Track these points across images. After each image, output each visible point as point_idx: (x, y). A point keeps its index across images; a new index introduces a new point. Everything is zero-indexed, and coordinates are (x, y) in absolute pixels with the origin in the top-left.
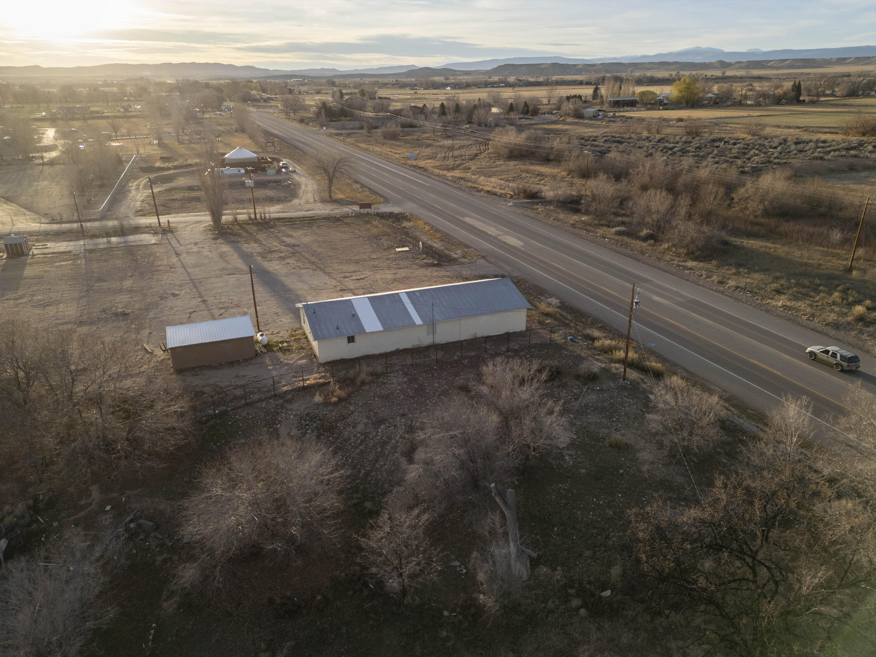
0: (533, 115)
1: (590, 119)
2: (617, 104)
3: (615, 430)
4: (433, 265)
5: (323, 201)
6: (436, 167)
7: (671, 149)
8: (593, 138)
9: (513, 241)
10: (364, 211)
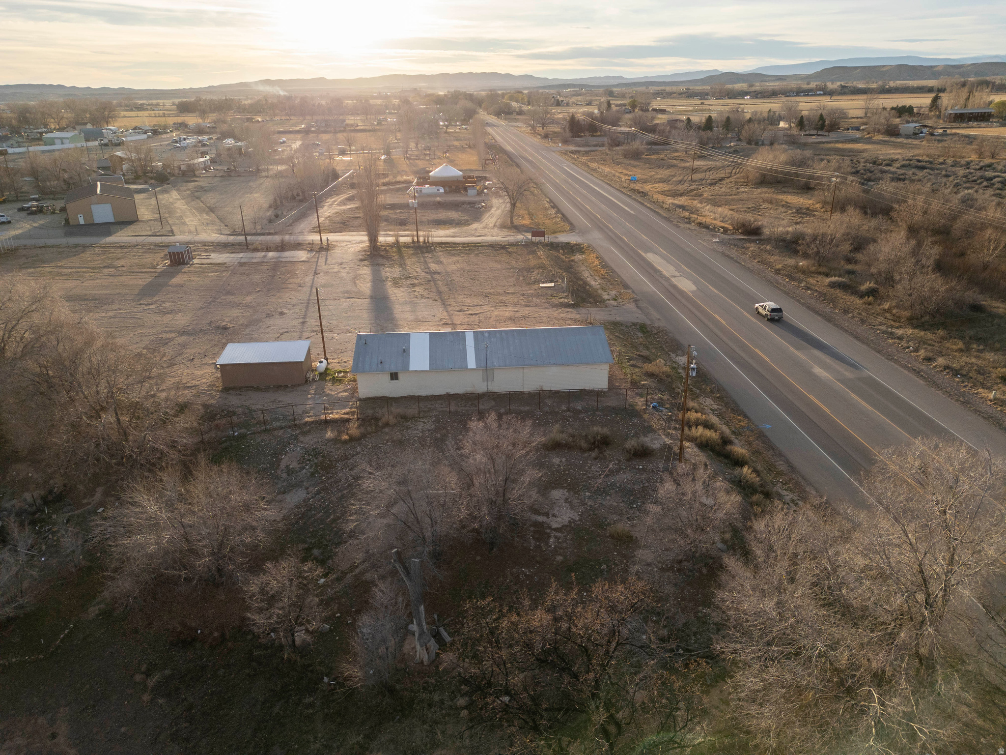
0: (829, 131)
1: (908, 137)
2: (961, 118)
3: (628, 518)
4: (568, 305)
5: (503, 226)
6: (664, 193)
7: (991, 179)
8: (887, 162)
9: (686, 285)
10: (536, 239)
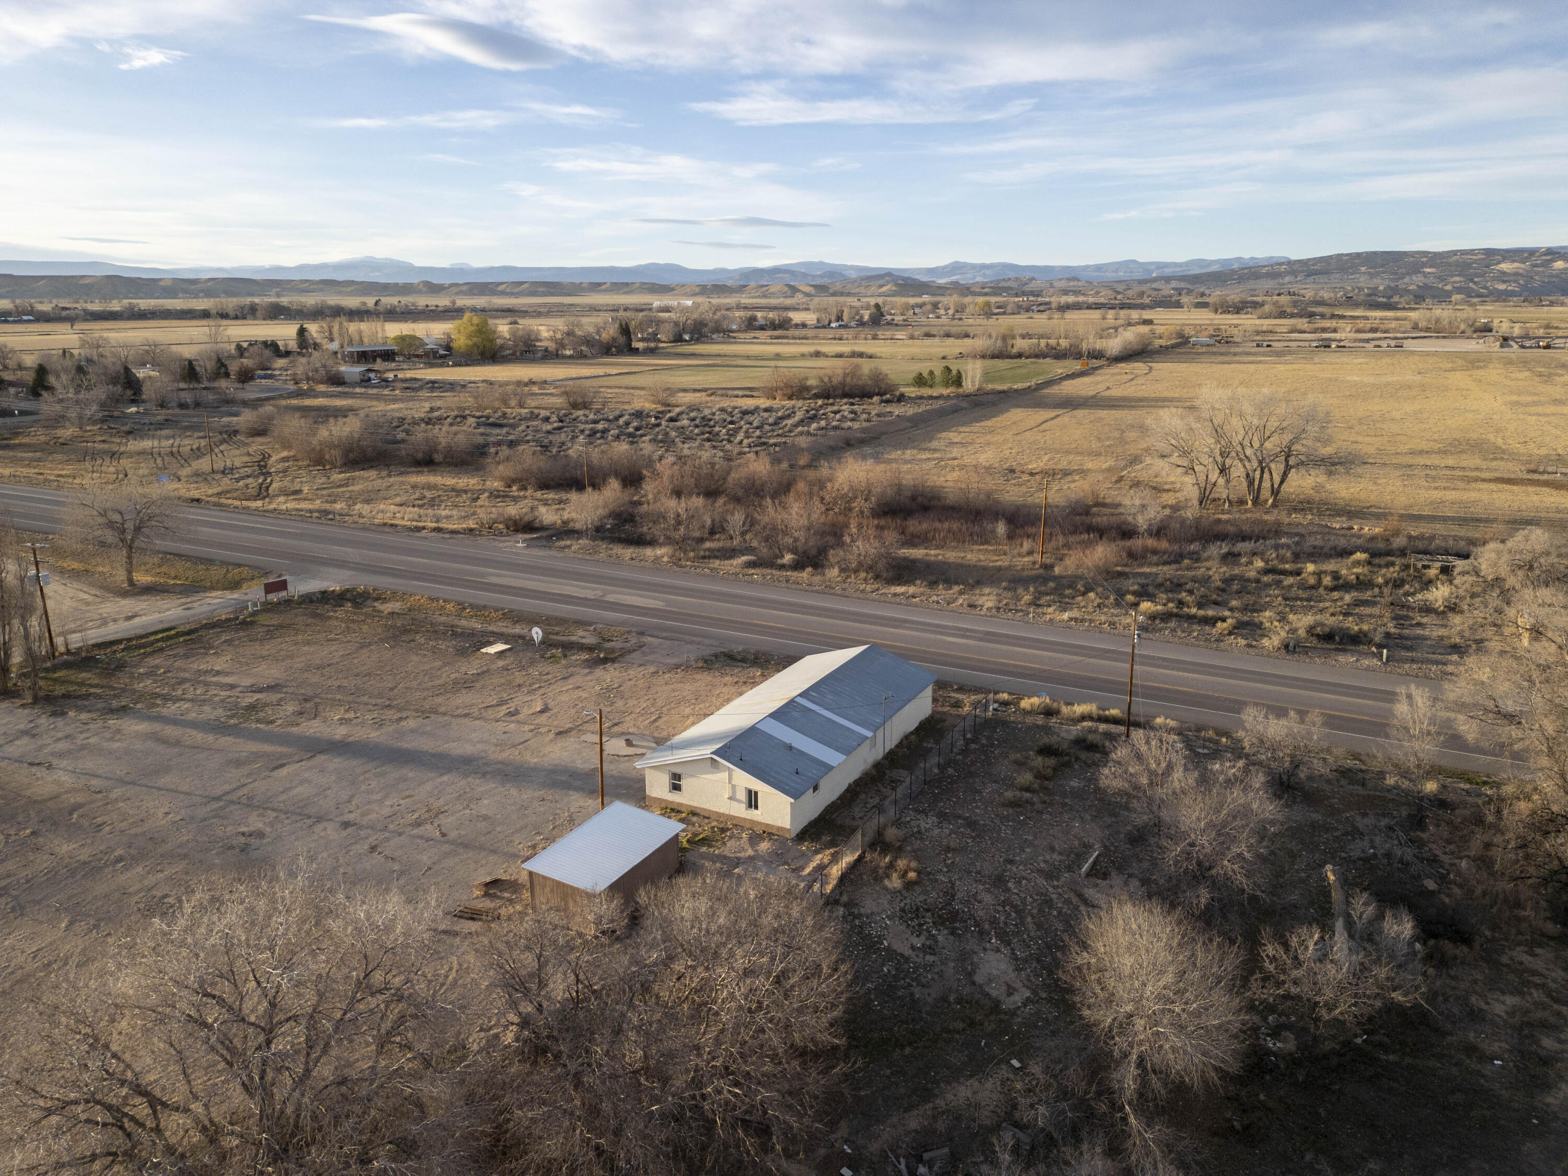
0: (243, 382)
1: (360, 385)
4: (602, 661)
10: (274, 597)
